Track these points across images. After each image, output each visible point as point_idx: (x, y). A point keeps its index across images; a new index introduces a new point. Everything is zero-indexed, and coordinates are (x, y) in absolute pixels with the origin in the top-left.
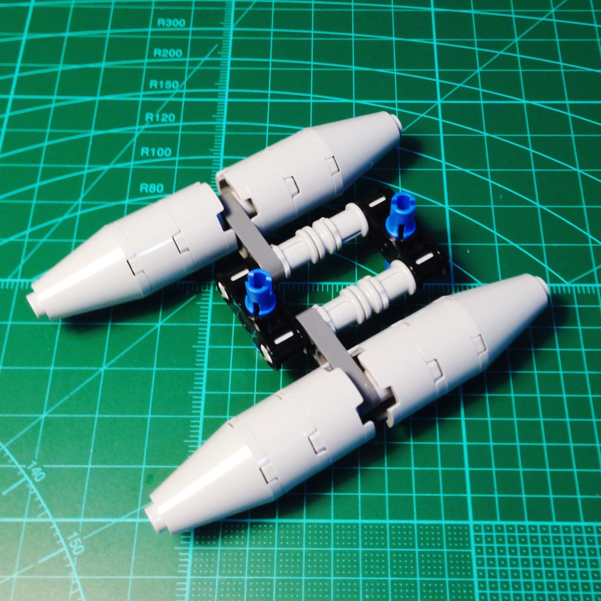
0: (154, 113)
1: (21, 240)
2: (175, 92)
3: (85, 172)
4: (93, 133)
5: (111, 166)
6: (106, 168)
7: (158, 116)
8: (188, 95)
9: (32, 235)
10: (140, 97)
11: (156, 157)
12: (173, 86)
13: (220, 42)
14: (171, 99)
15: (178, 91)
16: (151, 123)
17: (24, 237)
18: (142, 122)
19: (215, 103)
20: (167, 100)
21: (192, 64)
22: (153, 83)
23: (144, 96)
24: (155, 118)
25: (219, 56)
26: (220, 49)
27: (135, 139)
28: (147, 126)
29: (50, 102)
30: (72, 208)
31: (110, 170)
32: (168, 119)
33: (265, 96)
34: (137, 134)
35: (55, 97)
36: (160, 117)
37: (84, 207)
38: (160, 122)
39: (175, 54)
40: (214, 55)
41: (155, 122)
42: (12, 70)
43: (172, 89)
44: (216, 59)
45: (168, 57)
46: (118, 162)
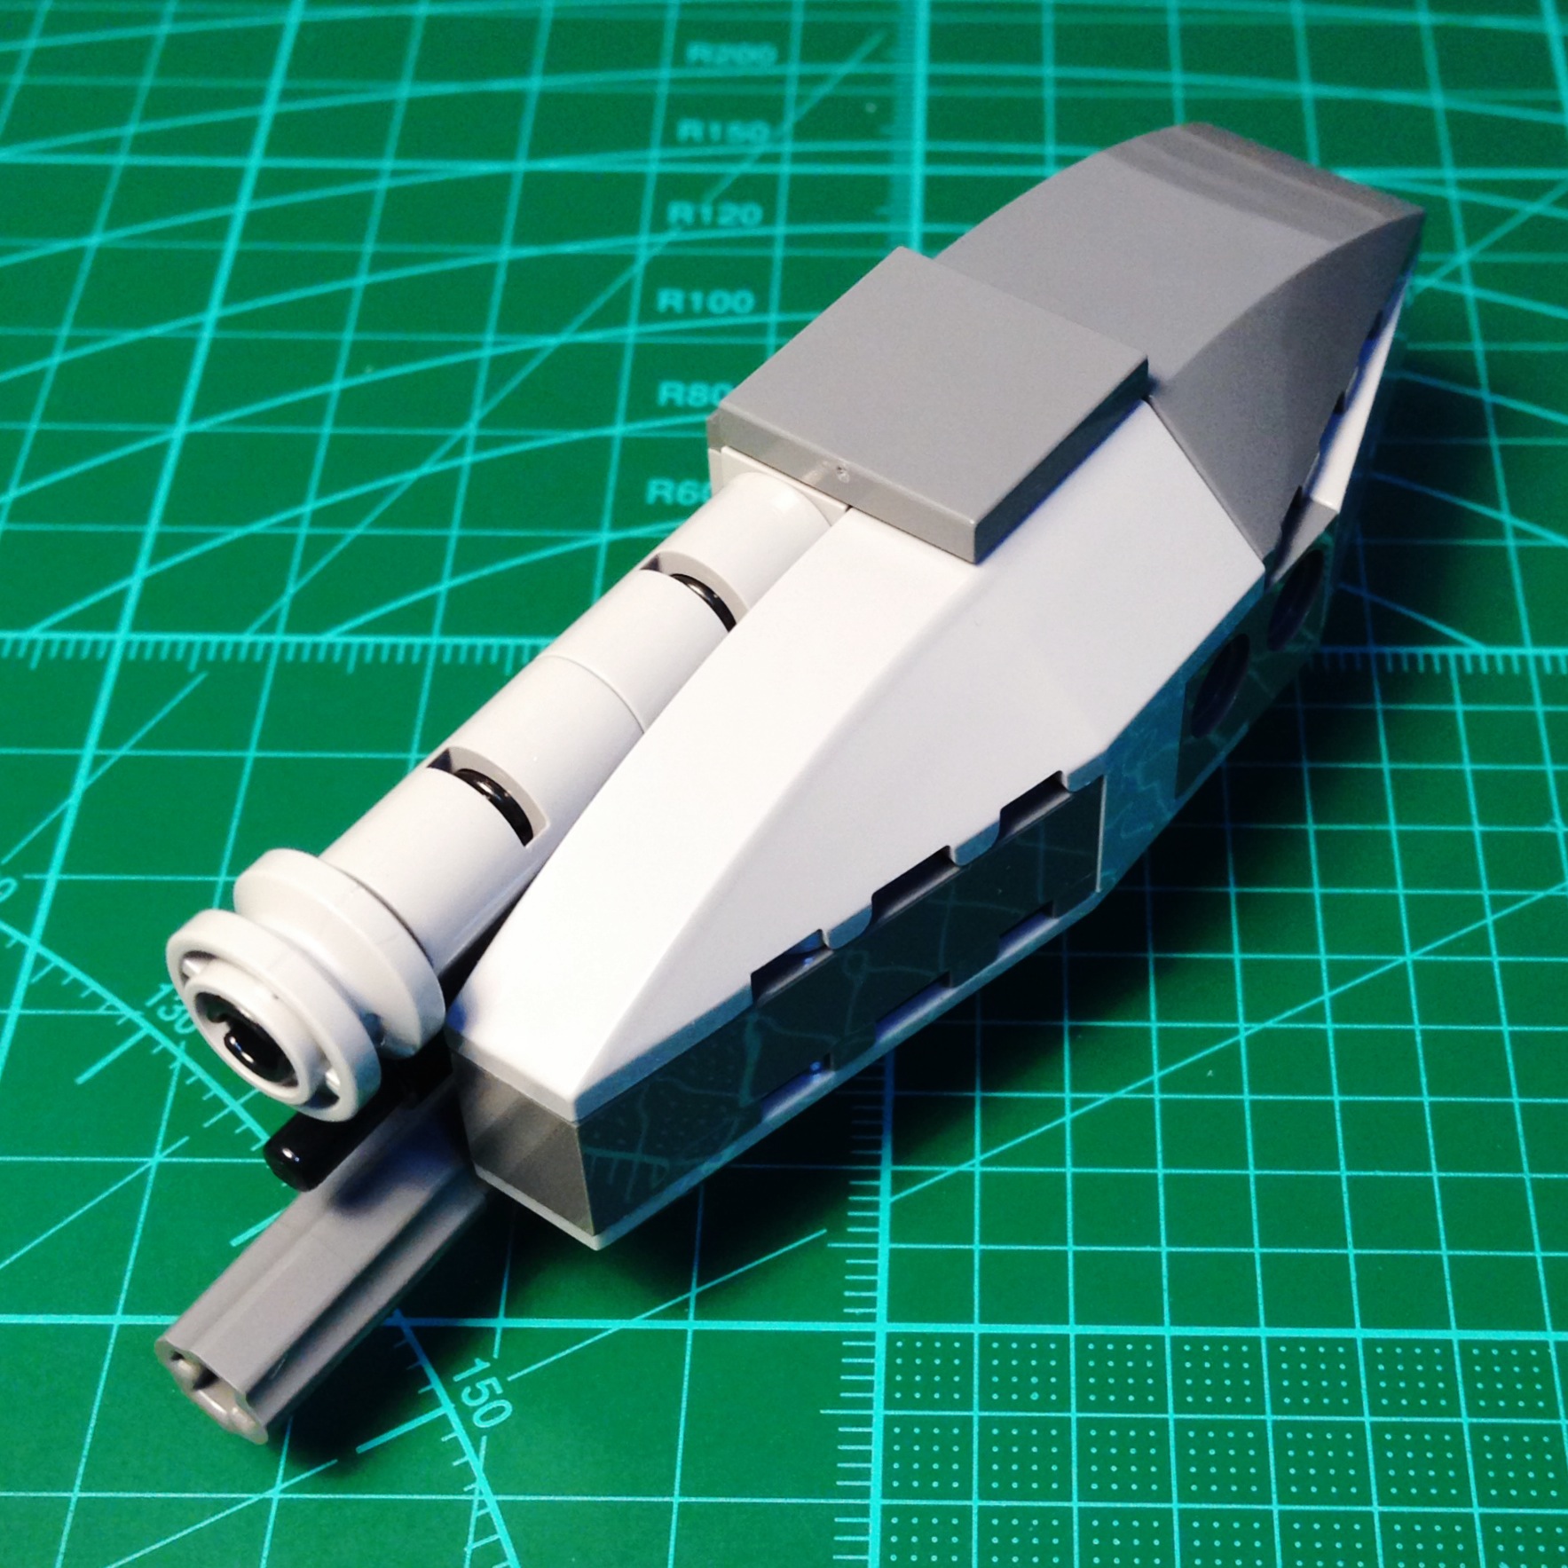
0: (698, 203)
1: (286, 531)
2: (759, 150)
3: (486, 353)
4: (506, 253)
5: (565, 337)
6: (551, 342)
7: (707, 212)
8: (798, 158)
9: (319, 517)
10: (653, 162)
11: (706, 313)
12: (752, 136)
13: (888, 28)
14: (746, 168)
15: (765, 148)
16: (687, 228)
17: (295, 521)
18: (660, 224)
19: (885, 179)
21: (805, 80)
22: (689, 128)
23: (662, 160)
24: (698, 216)
25: (890, 62)
26: (889, 45)
27: (638, 270)
30: (446, 447)
31: (564, 350)
32: (743, 218)
33: (1038, 159)
34: (643, 257)
35: (388, 164)
36: (716, 214)
37: (482, 443)
38: (714, 225)
39: (755, 57)
40: (875, 56)
41: (698, 223)
42: (257, 97)
43: (747, 142)
44: (877, 69)
45: (732, 63)
46: (590, 325)
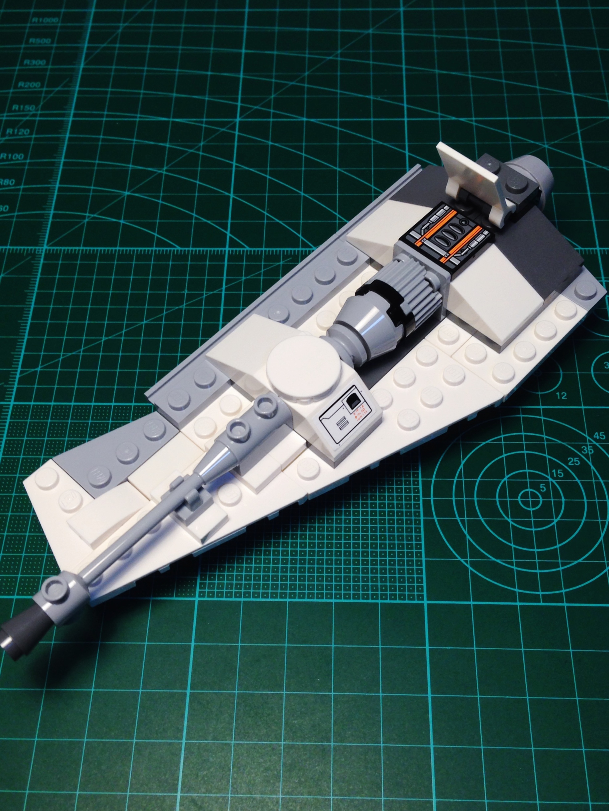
0: (14, 128)
2: (31, 113)
7: (16, 131)
8: (41, 115)
10: (4, 117)
11: (12, 160)
12: (31, 109)
13: (71, 76)
14: (28, 118)
15: (34, 112)
16: (10, 136)
18: (4, 135)
19: (62, 121)
20: (25, 119)
21: (47, 92)
22: (15, 107)
23: (7, 116)
24: (14, 132)
25: (69, 87)
26: (70, 81)
32: (25, 132)
33: (102, 116)
36: (18, 131)
38: (17, 135)
39: (35, 85)
40: (65, 86)
41: (13, 135)
43: (29, 111)
44: (66, 89)
45: (29, 88)
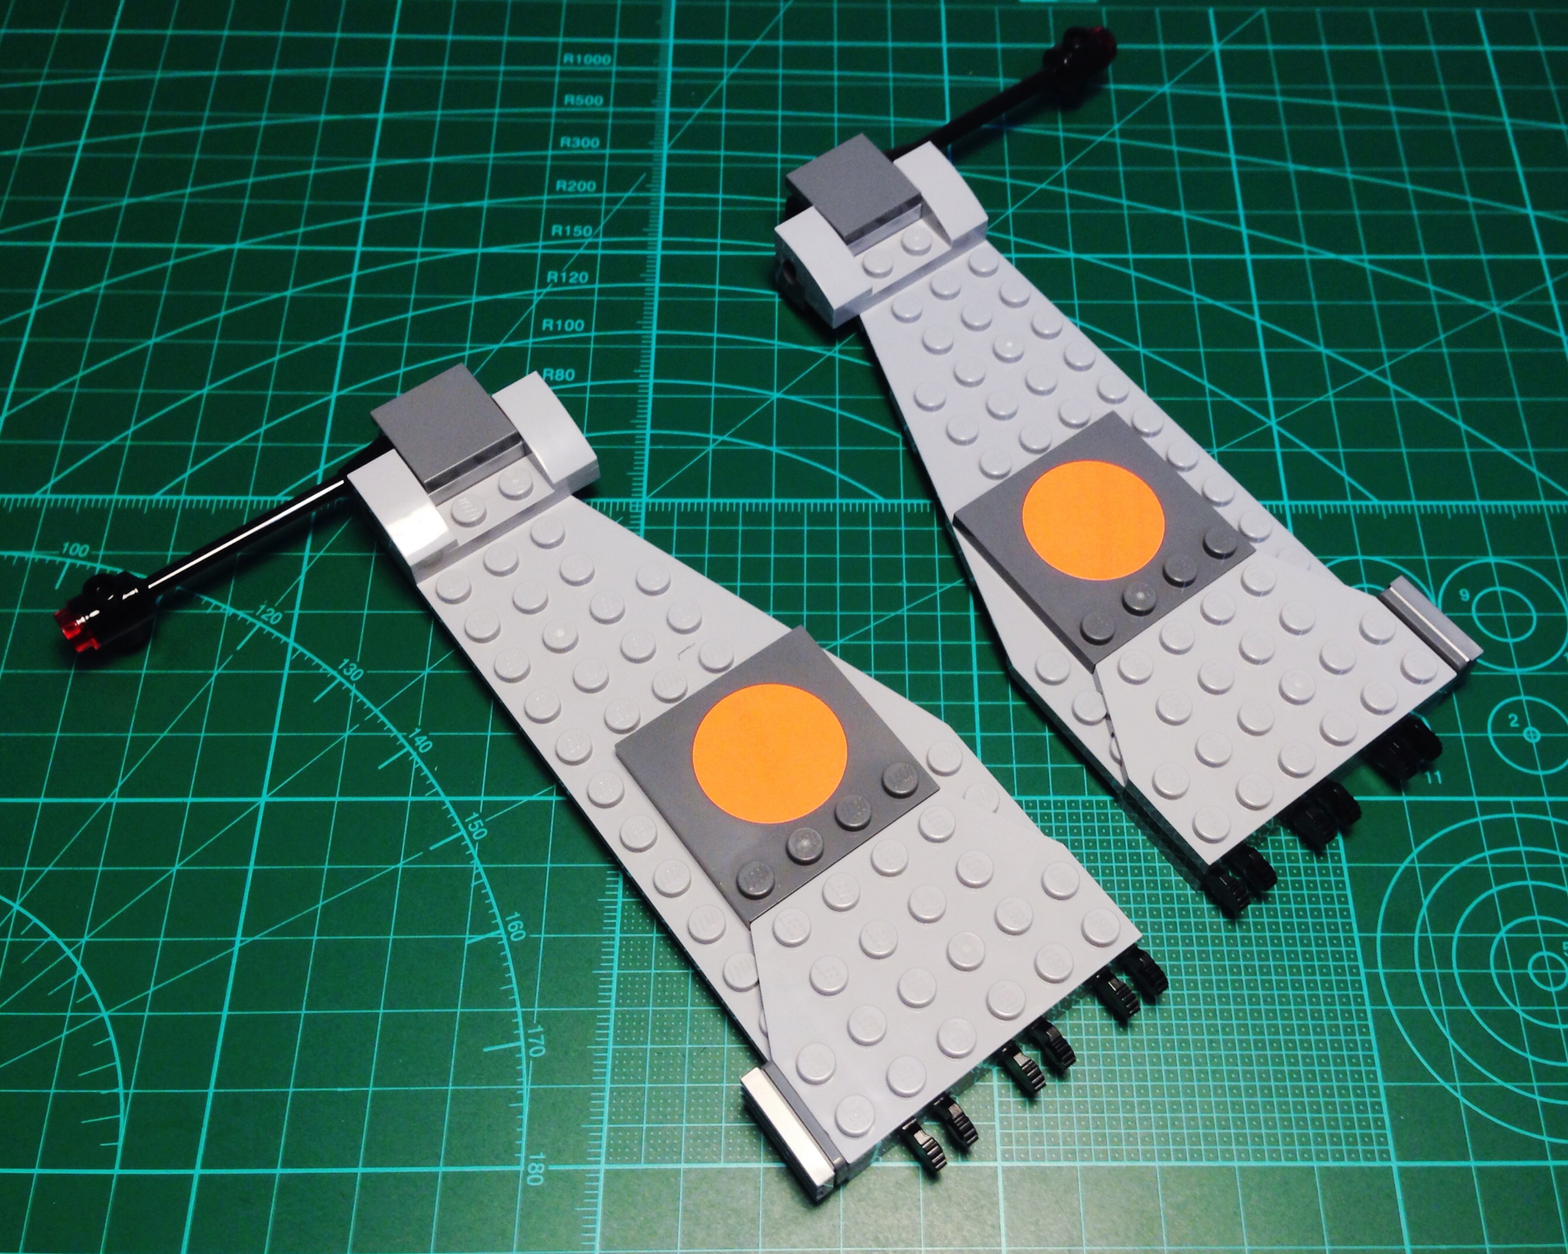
0: (560, 271)
2: (587, 241)
3: (467, 353)
4: (475, 299)
5: (501, 345)
6: (496, 347)
7: (564, 275)
8: (606, 246)
10: (539, 248)
11: (563, 331)
12: (584, 232)
13: (649, 171)
14: (582, 251)
15: (591, 240)
16: (555, 285)
18: (543, 284)
19: (644, 257)
20: (577, 252)
21: (611, 201)
22: (556, 229)
23: (544, 247)
24: (560, 278)
25: (648, 190)
26: (648, 180)
27: (533, 307)
28: (549, 289)
29: (413, 256)
31: (500, 350)
32: (579, 279)
33: (713, 247)
34: (536, 300)
35: (419, 249)
36: (568, 278)
38: (567, 284)
39: (586, 188)
40: (642, 188)
41: (559, 283)
42: (358, 212)
43: (583, 237)
44: (643, 194)
45: (577, 192)
46: (511, 339)
